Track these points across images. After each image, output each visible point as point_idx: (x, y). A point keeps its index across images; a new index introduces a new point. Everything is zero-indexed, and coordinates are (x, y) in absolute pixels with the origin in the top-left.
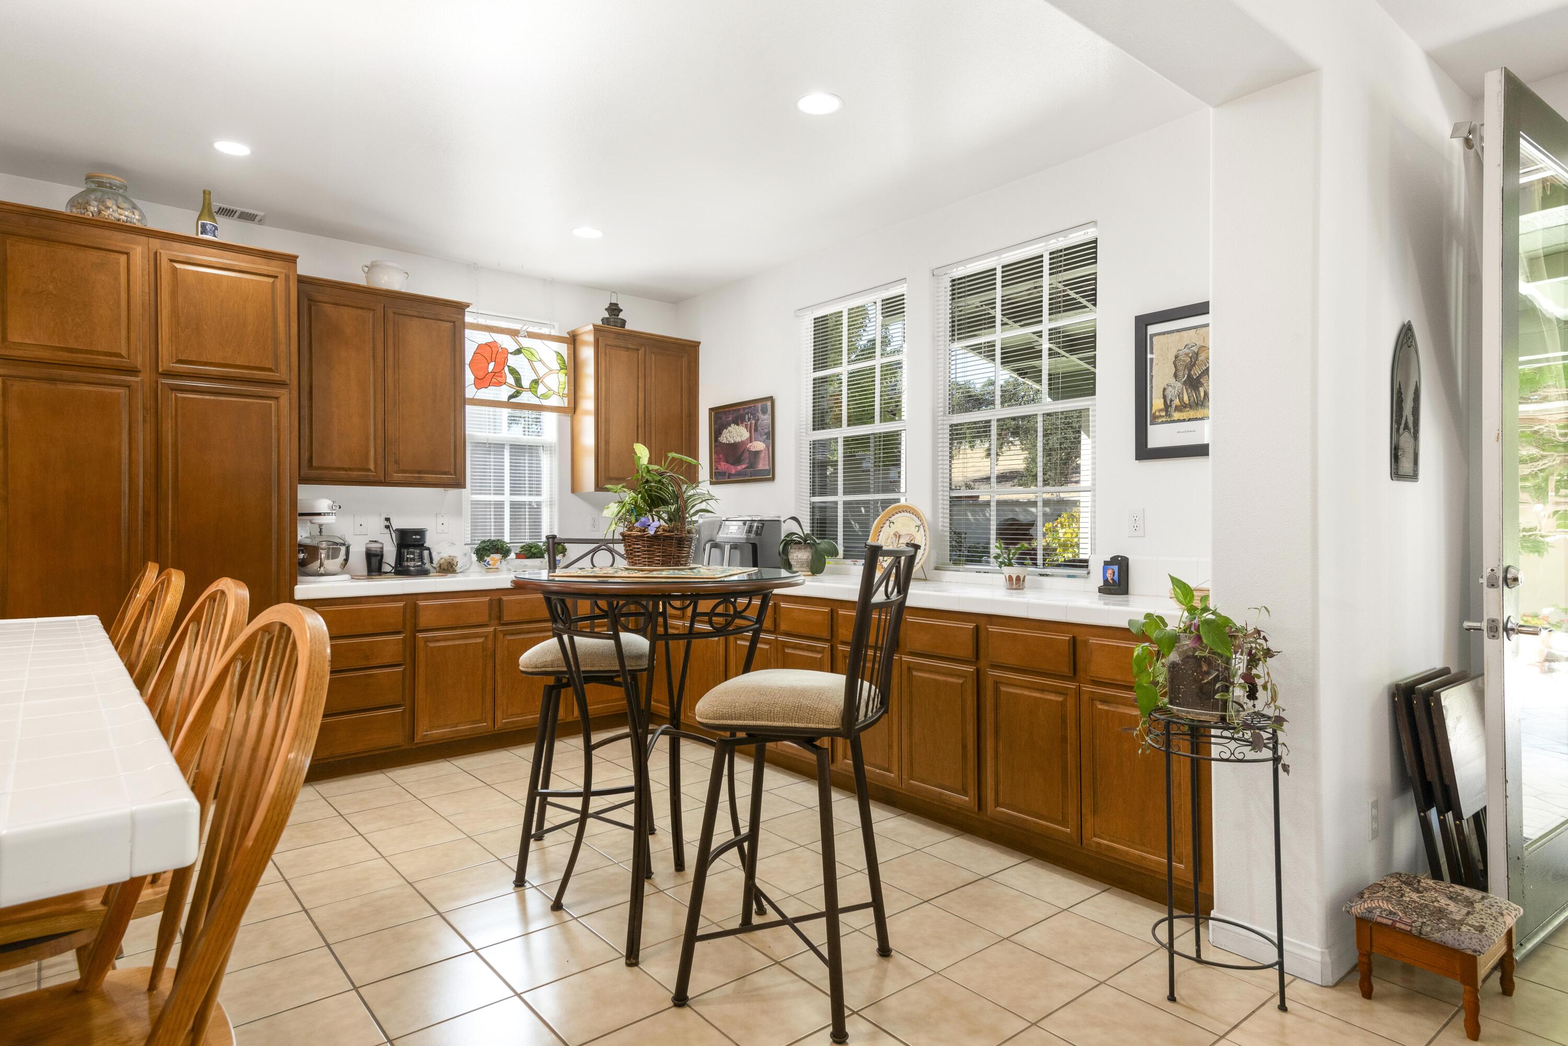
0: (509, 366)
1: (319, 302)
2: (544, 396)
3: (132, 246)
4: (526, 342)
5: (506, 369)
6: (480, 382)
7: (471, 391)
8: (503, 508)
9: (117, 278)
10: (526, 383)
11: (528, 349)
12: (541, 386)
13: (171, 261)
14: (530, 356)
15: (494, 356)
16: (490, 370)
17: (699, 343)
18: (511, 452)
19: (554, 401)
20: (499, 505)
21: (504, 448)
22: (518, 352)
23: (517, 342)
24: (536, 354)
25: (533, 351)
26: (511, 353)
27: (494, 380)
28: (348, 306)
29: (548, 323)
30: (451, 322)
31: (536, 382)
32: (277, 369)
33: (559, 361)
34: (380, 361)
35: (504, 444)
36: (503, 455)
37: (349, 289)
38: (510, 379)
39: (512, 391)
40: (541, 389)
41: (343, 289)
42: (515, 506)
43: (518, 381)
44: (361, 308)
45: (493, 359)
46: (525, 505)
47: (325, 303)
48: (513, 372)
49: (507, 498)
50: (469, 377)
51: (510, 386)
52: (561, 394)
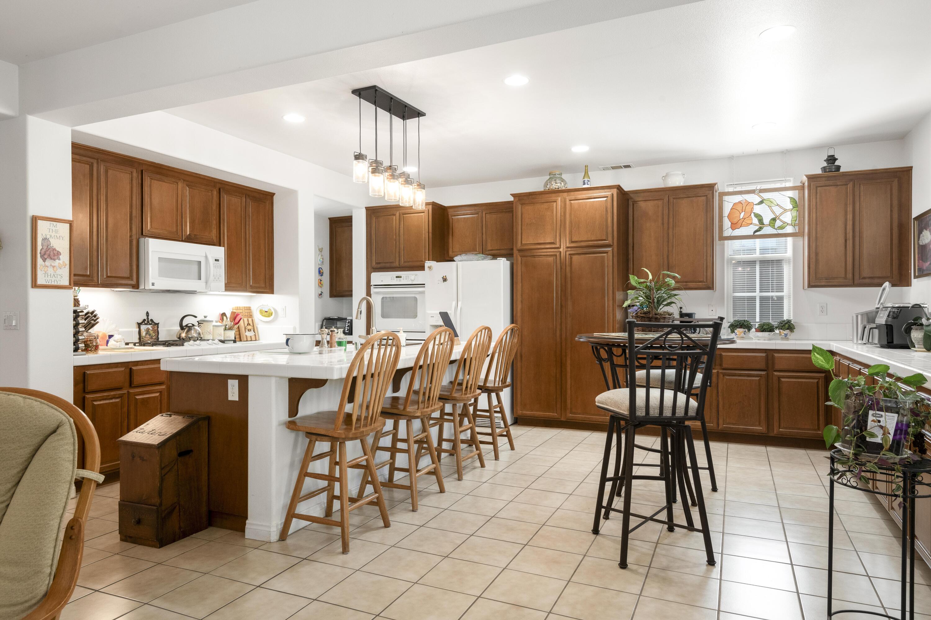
0: (754, 213)
1: (638, 201)
2: (781, 228)
3: (557, 198)
4: (765, 195)
5: (753, 214)
6: (734, 226)
7: (728, 232)
8: (756, 300)
9: (553, 213)
10: (766, 221)
11: (768, 200)
12: (778, 221)
13: (570, 200)
14: (769, 204)
15: (744, 208)
16: (741, 217)
17: (912, 167)
18: (760, 265)
19: (789, 230)
20: (754, 298)
21: (756, 263)
22: (761, 202)
23: (760, 196)
24: (774, 201)
25: (772, 200)
26: (756, 205)
27: (743, 223)
28: (651, 200)
29: (784, 179)
30: (705, 196)
31: (774, 220)
32: (608, 239)
33: (792, 203)
34: (666, 225)
35: (756, 261)
36: (756, 268)
37: (651, 192)
38: (755, 221)
39: (757, 228)
40: (778, 223)
41: (648, 192)
42: (762, 299)
43: (761, 221)
44: (657, 200)
45: (744, 210)
46: (769, 298)
47: (640, 201)
48: (757, 216)
49: (757, 294)
50: (727, 223)
51: (755, 225)
52: (793, 224)
